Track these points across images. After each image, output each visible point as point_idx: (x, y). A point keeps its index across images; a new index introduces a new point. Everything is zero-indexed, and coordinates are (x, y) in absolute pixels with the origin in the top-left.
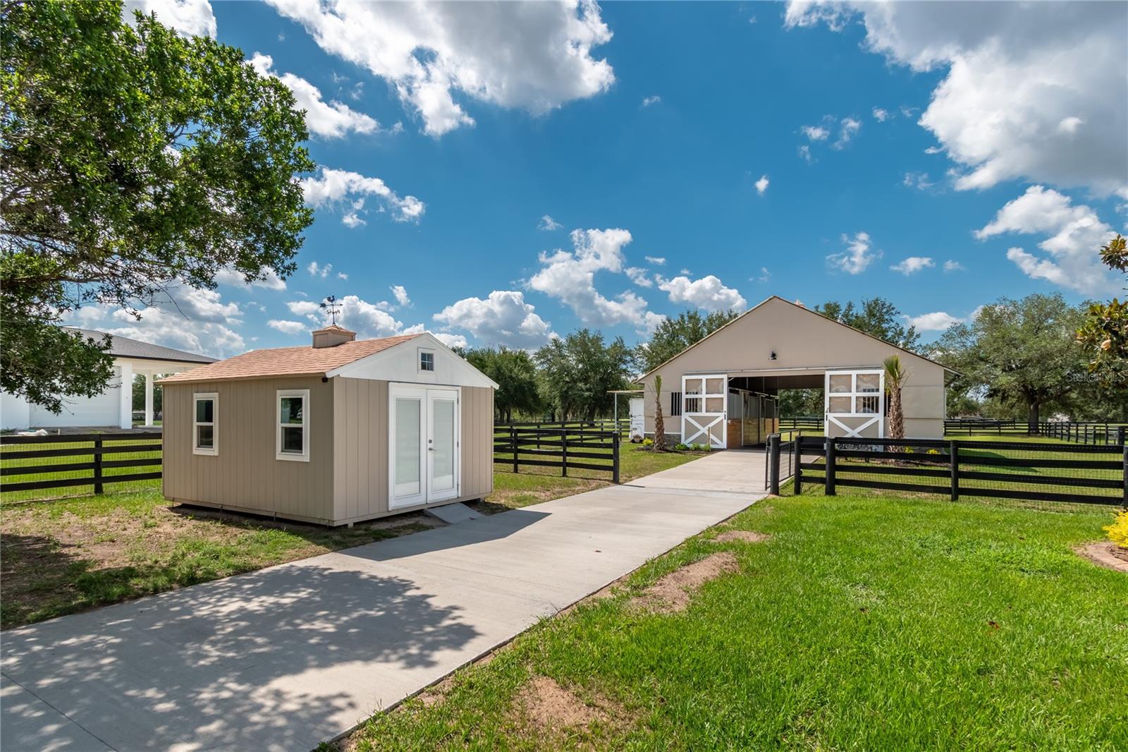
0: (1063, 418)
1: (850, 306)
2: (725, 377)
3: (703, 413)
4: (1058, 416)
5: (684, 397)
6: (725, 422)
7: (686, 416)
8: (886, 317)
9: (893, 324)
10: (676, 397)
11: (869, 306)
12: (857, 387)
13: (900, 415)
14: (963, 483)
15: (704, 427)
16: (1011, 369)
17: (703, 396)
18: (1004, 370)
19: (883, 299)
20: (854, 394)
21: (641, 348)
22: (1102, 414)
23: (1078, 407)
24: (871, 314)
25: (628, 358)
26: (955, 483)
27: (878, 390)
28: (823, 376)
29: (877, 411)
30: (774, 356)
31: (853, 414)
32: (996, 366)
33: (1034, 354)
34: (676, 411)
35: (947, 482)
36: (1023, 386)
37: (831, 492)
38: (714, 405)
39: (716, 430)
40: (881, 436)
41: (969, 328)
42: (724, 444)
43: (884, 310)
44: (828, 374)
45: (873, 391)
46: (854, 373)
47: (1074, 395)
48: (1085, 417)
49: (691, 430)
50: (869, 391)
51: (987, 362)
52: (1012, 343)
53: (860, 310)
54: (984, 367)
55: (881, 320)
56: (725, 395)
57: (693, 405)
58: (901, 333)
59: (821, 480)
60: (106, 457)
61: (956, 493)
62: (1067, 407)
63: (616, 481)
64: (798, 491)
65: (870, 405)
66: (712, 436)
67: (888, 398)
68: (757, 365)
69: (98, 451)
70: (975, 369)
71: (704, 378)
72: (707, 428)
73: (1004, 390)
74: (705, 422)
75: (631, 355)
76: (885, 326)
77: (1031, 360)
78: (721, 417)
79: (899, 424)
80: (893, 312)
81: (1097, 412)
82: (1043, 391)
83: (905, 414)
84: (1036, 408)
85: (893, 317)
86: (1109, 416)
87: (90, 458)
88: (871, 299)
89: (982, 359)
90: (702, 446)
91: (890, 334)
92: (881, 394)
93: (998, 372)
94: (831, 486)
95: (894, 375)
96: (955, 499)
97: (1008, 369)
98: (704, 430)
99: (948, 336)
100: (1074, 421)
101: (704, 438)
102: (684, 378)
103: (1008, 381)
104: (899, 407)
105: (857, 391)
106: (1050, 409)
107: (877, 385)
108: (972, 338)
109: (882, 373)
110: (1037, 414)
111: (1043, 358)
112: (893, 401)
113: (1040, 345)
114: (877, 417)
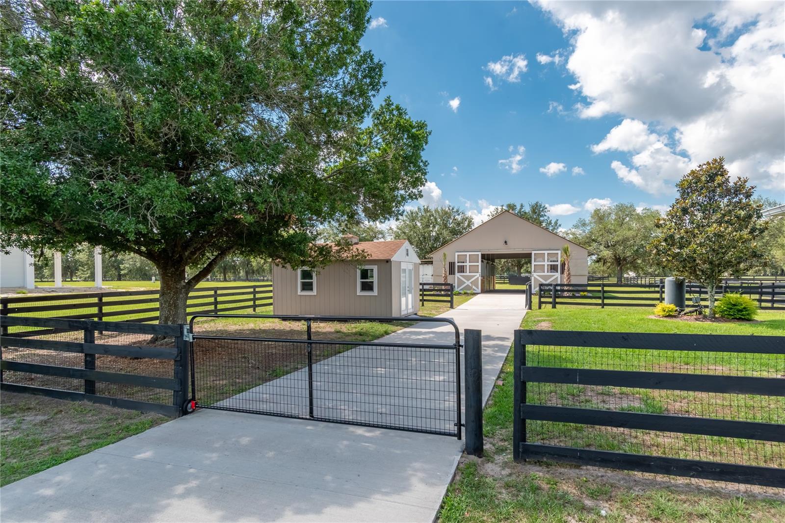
0: (632, 274)
1: (522, 206)
2: (480, 254)
3: (468, 274)
4: (630, 273)
5: (457, 264)
6: (480, 278)
7: (457, 275)
8: (542, 213)
9: (546, 218)
10: (452, 265)
11: (533, 207)
12: (548, 260)
13: (569, 274)
14: (606, 301)
15: (468, 281)
16: (608, 246)
17: (468, 264)
18: (605, 247)
19: (540, 203)
20: (546, 263)
21: (391, 229)
22: (652, 271)
23: (641, 268)
24: (534, 211)
25: (380, 236)
26: (603, 301)
27: (557, 261)
28: (531, 253)
29: (557, 272)
30: (506, 242)
31: (546, 273)
32: (601, 244)
33: (621, 238)
34: (452, 272)
35: (600, 301)
36: (615, 256)
37: (554, 307)
38: (473, 269)
39: (475, 283)
40: (560, 283)
41: (587, 222)
42: (479, 290)
43: (541, 209)
44: (533, 253)
45: (555, 261)
46: (546, 252)
47: (639, 261)
48: (645, 274)
49: (461, 283)
50: (553, 261)
51: (596, 242)
52: (609, 232)
53: (527, 209)
54: (595, 245)
55: (539, 215)
56: (480, 264)
57: (462, 269)
58: (550, 223)
59: (550, 303)
60: (219, 299)
61: (603, 305)
62: (635, 268)
63: (452, 307)
64: (540, 308)
65: (553, 268)
66: (474, 287)
67: (563, 265)
68: (496, 247)
69: (216, 296)
70: (590, 246)
71: (468, 254)
72: (471, 281)
73: (605, 259)
74: (468, 278)
75: (382, 234)
76: (542, 219)
77: (619, 242)
78: (478, 276)
79: (569, 278)
80: (546, 210)
81: (650, 271)
82: (625, 259)
83: (572, 273)
84: (621, 268)
85: (546, 214)
86: (656, 273)
87: (212, 300)
88: (534, 202)
89: (593, 240)
90: (468, 292)
91: (544, 224)
92: (559, 263)
93: (602, 247)
94: (554, 305)
95: (567, 254)
96: (603, 307)
97: (607, 247)
98: (468, 283)
99: (576, 226)
100: (638, 276)
101: (468, 287)
102: (457, 254)
103: (607, 253)
104: (569, 270)
105: (548, 262)
106: (628, 269)
107: (557, 258)
108: (589, 228)
109: (559, 252)
110: (621, 272)
111: (625, 241)
112: (566, 266)
113: (623, 233)
114: (558, 275)
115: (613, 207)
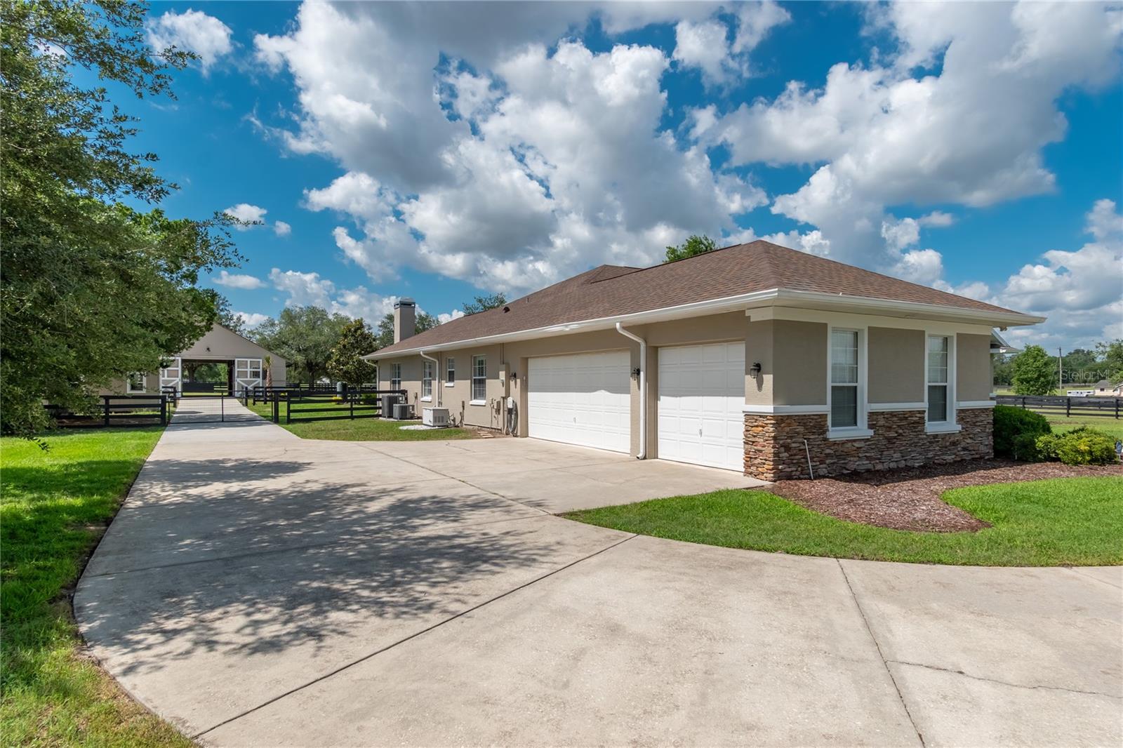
2: (180, 358)
4: (324, 379)
6: (180, 383)
12: (251, 366)
13: (270, 379)
16: (300, 350)
18: (296, 351)
20: (249, 370)
27: (260, 368)
28: (234, 361)
29: (259, 377)
30: (208, 349)
31: (249, 379)
33: (312, 342)
36: (306, 361)
37: (265, 403)
38: (172, 374)
40: (261, 385)
41: (277, 322)
44: (236, 360)
45: (257, 368)
46: (249, 360)
50: (255, 368)
51: (287, 345)
56: (180, 369)
65: (256, 375)
67: (265, 372)
68: (198, 353)
73: (297, 364)
77: (310, 346)
78: (178, 380)
79: (270, 382)
82: (317, 365)
83: (273, 379)
84: (313, 374)
89: (284, 343)
92: (261, 370)
93: (293, 351)
95: (269, 363)
99: (264, 326)
103: (300, 358)
104: (270, 376)
105: (250, 368)
106: (320, 375)
107: (259, 366)
108: (278, 329)
109: (261, 360)
110: (313, 378)
111: (317, 345)
112: (268, 373)
113: (315, 337)
114: (259, 381)
115: (304, 309)
